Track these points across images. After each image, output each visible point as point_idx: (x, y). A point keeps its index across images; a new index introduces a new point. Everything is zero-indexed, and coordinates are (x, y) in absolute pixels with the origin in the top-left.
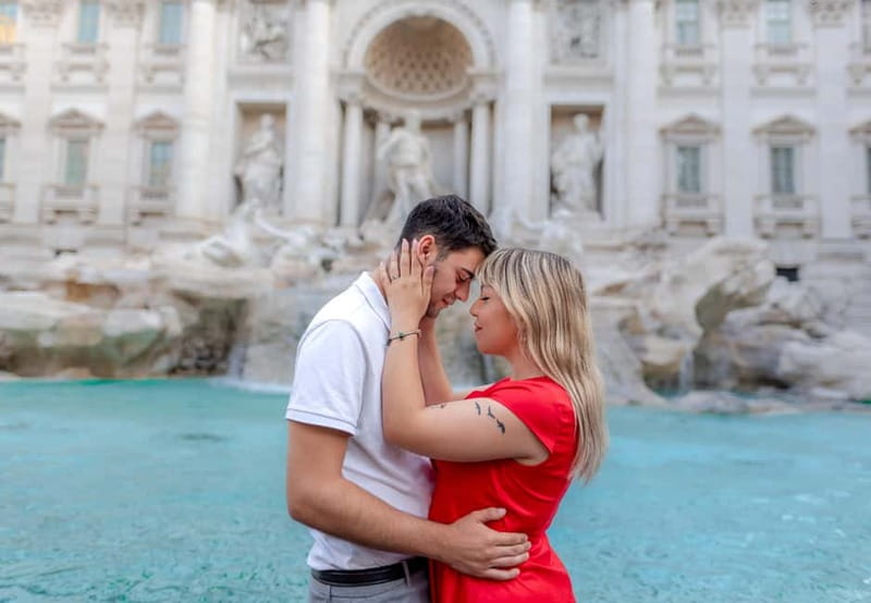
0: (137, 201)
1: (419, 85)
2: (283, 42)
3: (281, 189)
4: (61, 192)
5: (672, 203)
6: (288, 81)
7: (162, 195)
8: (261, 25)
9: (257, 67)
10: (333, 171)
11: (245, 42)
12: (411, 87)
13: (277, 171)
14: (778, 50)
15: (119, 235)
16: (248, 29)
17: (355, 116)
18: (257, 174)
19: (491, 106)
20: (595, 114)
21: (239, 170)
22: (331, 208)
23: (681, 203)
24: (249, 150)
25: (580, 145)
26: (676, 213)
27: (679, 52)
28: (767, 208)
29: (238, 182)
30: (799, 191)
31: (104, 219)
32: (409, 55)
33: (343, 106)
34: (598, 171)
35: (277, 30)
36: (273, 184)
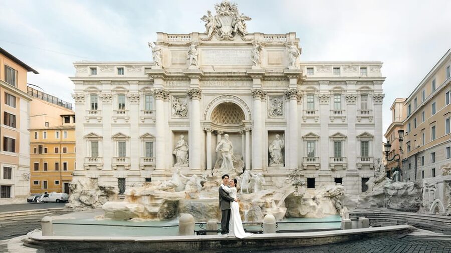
0: (143, 163)
1: (230, 121)
2: (186, 111)
3: (188, 158)
4: (118, 160)
5: (305, 159)
6: (188, 124)
7: (151, 160)
8: (178, 106)
9: (178, 119)
10: (204, 153)
11: (174, 111)
12: (228, 122)
13: (186, 152)
14: (335, 112)
15: (138, 174)
16: (174, 107)
17: (209, 134)
18: (180, 154)
19: (250, 131)
20: (281, 133)
21: (175, 152)
22: (203, 164)
23: (308, 160)
24: (178, 146)
25: (277, 143)
26: (306, 163)
27: (307, 112)
28: (332, 161)
29: (174, 156)
30: (343, 155)
31: (132, 168)
32: (226, 112)
33: (206, 132)
34: (283, 151)
35: (184, 108)
36: (185, 156)
